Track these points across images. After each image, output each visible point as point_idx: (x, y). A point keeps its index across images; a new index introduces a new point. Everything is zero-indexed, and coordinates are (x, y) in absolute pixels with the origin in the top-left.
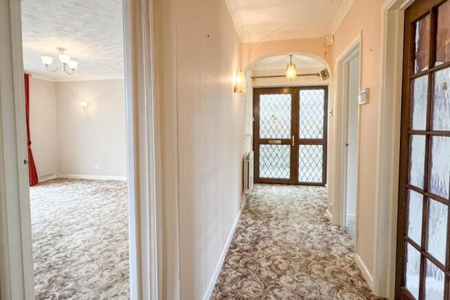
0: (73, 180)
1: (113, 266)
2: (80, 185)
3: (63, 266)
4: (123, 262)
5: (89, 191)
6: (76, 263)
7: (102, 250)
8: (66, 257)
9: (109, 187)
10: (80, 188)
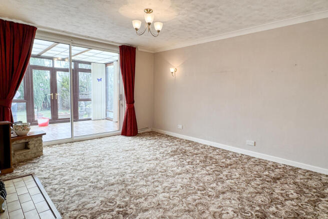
0: (161, 135)
1: (156, 195)
2: (165, 142)
3: (130, 183)
4: (163, 194)
5: (170, 150)
6: (137, 184)
7: (155, 180)
8: (134, 177)
9: (187, 148)
10: (164, 145)
